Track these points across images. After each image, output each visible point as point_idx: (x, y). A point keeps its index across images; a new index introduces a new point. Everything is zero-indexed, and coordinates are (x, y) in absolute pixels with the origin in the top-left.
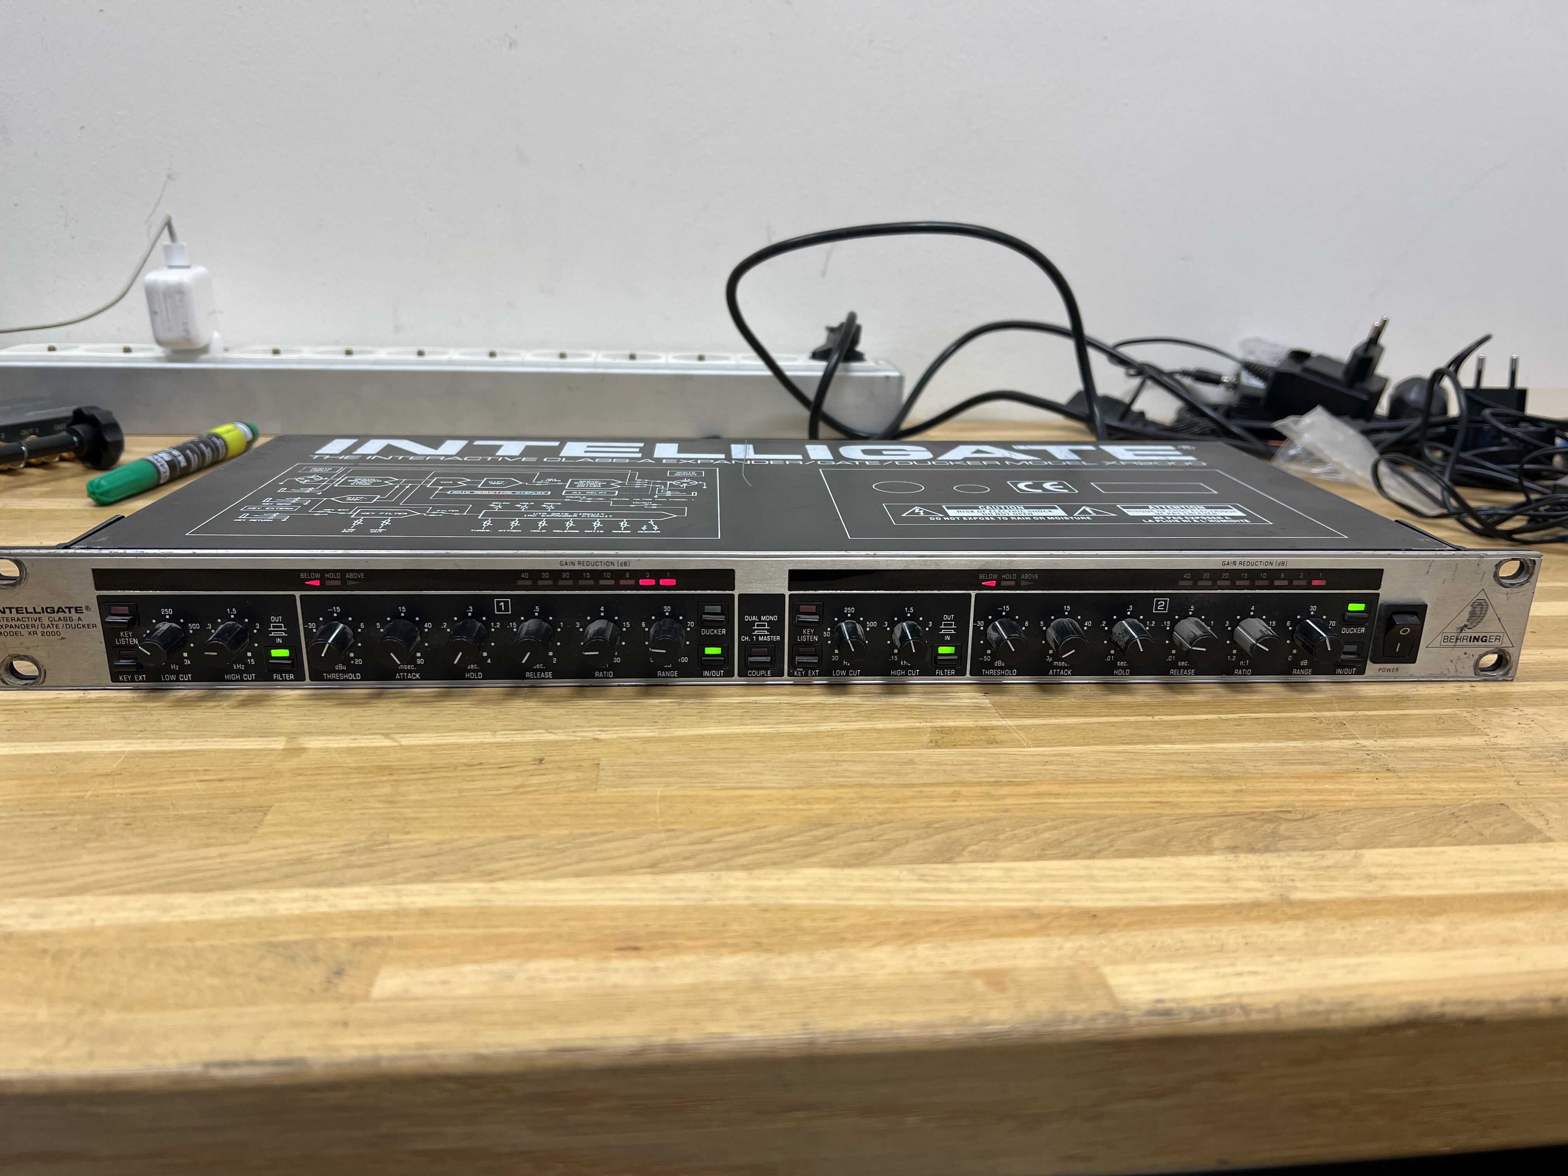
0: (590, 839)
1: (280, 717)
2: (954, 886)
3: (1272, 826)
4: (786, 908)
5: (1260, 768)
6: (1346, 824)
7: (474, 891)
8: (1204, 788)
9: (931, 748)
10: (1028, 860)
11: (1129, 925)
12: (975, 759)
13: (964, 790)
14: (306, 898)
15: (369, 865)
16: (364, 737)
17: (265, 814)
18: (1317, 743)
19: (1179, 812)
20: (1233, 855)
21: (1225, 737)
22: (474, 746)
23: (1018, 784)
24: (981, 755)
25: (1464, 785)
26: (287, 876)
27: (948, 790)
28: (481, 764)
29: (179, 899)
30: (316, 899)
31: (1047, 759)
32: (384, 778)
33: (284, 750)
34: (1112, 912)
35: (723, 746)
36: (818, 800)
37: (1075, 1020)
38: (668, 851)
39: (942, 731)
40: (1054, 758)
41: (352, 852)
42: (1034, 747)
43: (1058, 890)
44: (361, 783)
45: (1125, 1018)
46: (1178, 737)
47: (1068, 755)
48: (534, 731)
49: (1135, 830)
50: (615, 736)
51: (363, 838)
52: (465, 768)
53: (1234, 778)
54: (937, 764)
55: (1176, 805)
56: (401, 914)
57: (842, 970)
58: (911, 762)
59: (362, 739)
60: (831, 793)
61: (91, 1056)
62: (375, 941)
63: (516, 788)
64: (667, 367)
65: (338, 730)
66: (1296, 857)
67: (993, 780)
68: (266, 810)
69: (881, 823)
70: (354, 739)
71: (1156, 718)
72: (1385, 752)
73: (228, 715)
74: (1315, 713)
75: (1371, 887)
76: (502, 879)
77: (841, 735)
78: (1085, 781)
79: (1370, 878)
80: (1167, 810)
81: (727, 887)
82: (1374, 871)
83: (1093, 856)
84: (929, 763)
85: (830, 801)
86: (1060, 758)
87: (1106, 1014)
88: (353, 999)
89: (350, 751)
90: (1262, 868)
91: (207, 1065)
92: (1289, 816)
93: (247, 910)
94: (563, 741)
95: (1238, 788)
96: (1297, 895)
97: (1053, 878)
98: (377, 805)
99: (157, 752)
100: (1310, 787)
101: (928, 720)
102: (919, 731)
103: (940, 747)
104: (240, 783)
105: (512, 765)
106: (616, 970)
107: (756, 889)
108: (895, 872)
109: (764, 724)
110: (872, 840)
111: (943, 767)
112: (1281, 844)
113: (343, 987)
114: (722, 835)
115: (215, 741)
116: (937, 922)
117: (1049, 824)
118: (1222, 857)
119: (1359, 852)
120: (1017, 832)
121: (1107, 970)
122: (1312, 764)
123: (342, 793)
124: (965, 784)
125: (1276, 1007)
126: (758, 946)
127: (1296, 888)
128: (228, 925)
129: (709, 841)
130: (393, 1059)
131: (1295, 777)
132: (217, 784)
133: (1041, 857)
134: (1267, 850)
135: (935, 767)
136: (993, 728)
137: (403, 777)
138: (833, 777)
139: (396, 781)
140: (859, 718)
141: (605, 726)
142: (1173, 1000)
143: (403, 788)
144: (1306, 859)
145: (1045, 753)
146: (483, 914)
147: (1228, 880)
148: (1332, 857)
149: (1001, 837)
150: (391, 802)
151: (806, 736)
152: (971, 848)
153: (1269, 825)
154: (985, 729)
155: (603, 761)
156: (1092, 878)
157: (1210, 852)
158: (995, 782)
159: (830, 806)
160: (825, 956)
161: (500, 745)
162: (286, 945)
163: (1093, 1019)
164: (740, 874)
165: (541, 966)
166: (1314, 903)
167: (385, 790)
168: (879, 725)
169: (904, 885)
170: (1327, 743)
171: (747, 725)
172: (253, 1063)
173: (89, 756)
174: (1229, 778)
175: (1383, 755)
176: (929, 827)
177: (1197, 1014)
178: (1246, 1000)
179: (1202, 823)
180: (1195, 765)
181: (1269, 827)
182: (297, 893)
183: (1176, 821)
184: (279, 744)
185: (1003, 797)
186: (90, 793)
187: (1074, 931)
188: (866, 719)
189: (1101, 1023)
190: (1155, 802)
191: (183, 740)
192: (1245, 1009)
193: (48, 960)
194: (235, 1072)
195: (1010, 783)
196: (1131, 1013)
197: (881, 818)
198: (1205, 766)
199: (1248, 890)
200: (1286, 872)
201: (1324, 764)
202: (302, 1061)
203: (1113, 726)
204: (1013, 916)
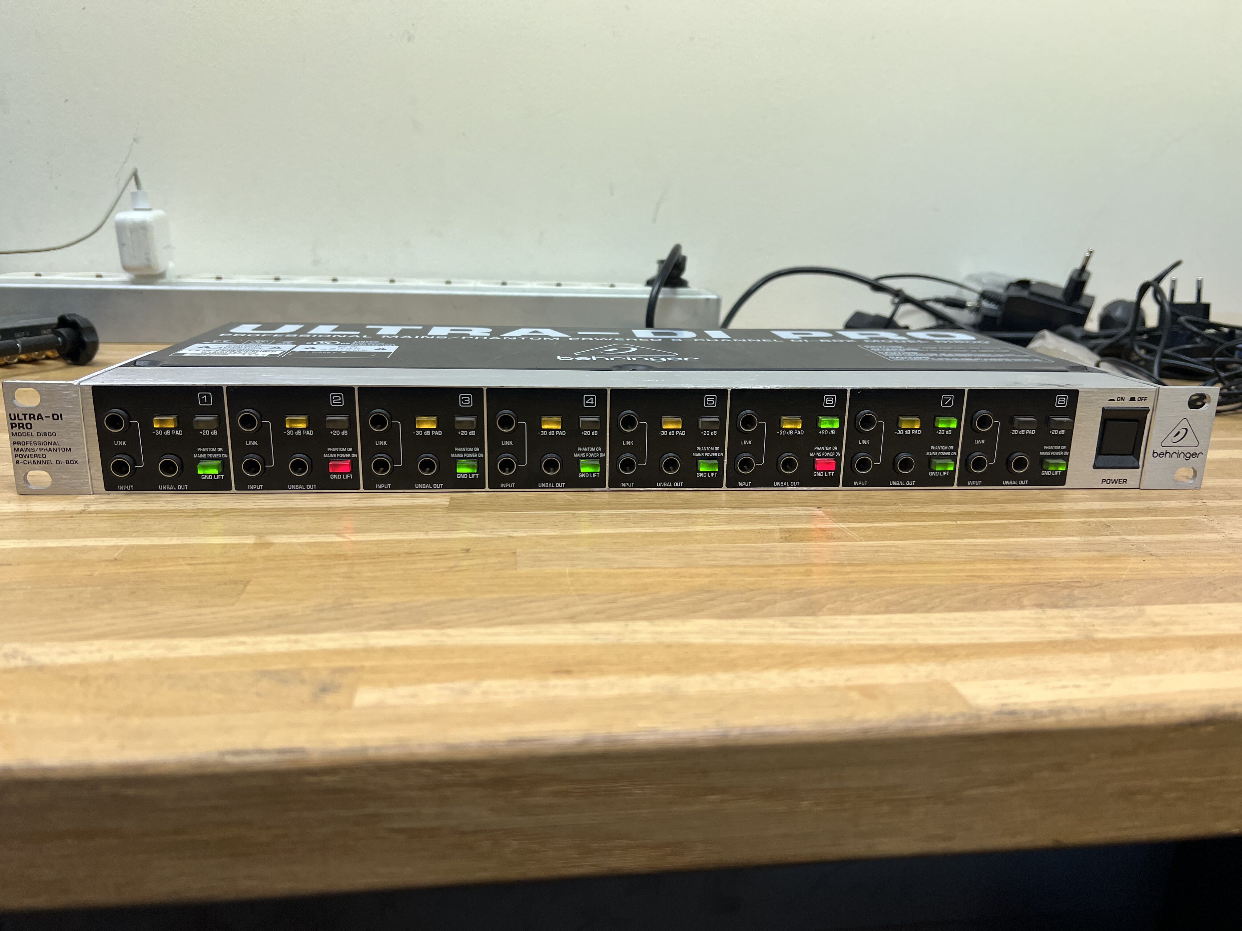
0: (517, 601)
1: (249, 523)
2: (820, 630)
3: (1068, 590)
4: (686, 645)
5: (1049, 554)
6: (1127, 590)
7: (428, 635)
8: (1006, 567)
9: (782, 542)
10: (876, 613)
11: (968, 656)
12: (820, 549)
13: (815, 569)
14: (288, 641)
15: (337, 619)
16: (320, 535)
17: (245, 586)
18: (1091, 538)
19: (990, 582)
20: (1041, 610)
21: (1015, 534)
22: (411, 541)
23: (857, 565)
24: (823, 546)
25: (1214, 564)
26: (269, 627)
27: (802, 569)
28: (419, 552)
29: (183, 642)
30: (296, 641)
31: (879, 549)
32: (341, 562)
33: (255, 544)
34: (952, 647)
35: (614, 541)
36: (698, 575)
37: (939, 718)
38: (582, 608)
39: (788, 531)
40: (883, 548)
41: (322, 610)
42: (865, 541)
43: (905, 633)
44: (322, 565)
45: (979, 717)
46: (979, 535)
47: (893, 546)
48: (459, 532)
49: (959, 594)
50: (525, 535)
51: (330, 601)
52: (406, 555)
53: (1030, 560)
54: (788, 552)
55: (988, 578)
56: (369, 651)
57: (739, 685)
58: (768, 551)
59: (318, 537)
60: (708, 571)
61: (122, 747)
62: (351, 669)
63: (451, 568)
64: (532, 290)
65: (298, 531)
66: (1091, 611)
67: (837, 562)
68: (247, 583)
69: (751, 590)
70: (311, 537)
71: (959, 522)
72: (1146, 543)
73: (205, 521)
74: (1084, 519)
75: (1158, 629)
76: (450, 627)
77: (708, 533)
78: (910, 563)
79: (1155, 624)
80: (980, 581)
81: (635, 632)
82: (1156, 619)
83: (930, 610)
84: (784, 552)
85: (707, 576)
86: (888, 548)
87: (963, 714)
88: (338, 708)
89: (309, 544)
90: (1066, 618)
91: (223, 753)
92: (1079, 585)
93: (241, 649)
94: (483, 538)
95: (1035, 567)
96: (1100, 635)
97: (899, 625)
98: (338, 579)
99: (150, 546)
100: (1091, 565)
101: (776, 524)
102: (771, 531)
103: (789, 541)
104: (222, 566)
105: (444, 553)
106: (555, 687)
107: (660, 633)
108: (771, 622)
109: (644, 527)
110: (747, 601)
111: (795, 554)
112: (1078, 603)
113: (330, 699)
114: (624, 598)
115: (196, 539)
116: (812, 654)
117: (889, 590)
118: (1033, 611)
119: (1142, 607)
120: (864, 595)
121: (958, 686)
122: (1089, 551)
123: (307, 572)
124: (815, 565)
125: (1102, 710)
126: (667, 670)
127: (1097, 631)
128: (227, 659)
129: (614, 601)
130: (377, 748)
131: (1078, 560)
132: (202, 567)
133: (887, 611)
134: (1067, 606)
135: (787, 554)
136: (830, 529)
137: (356, 561)
138: (706, 560)
139: (350, 564)
140: (720, 523)
141: (516, 528)
142: (1015, 704)
143: (357, 568)
144: (1100, 612)
145: (875, 545)
146: (437, 650)
147: (1041, 626)
148: (1121, 611)
149: (852, 599)
150: (349, 577)
151: (680, 534)
152: (828, 606)
153: (1064, 590)
154: (824, 530)
155: (518, 551)
156: (931, 625)
157: (1022, 607)
158: (839, 564)
159: (707, 580)
160: (724, 677)
161: (432, 540)
162: (277, 672)
163: (954, 717)
164: (645, 623)
165: (493, 685)
166: (1114, 640)
167: (344, 569)
168: (737, 527)
169: (780, 630)
170: (1097, 538)
171: (631, 527)
172: (261, 752)
173: (95, 549)
174: (1026, 560)
175: (1145, 546)
176: (791, 593)
177: (1037, 714)
178: (1075, 704)
179: (1011, 589)
180: (997, 553)
181: (1066, 592)
182: (280, 638)
183: (990, 588)
184: (250, 540)
185: (848, 573)
186: (98, 572)
187: (924, 660)
188: (726, 524)
189: (960, 721)
190: (971, 576)
191: (171, 538)
192: (1075, 710)
193: (77, 684)
194: (246, 759)
195: (850, 565)
196: (983, 713)
197: (751, 587)
198: (1005, 553)
199: (1059, 632)
200: (1086, 620)
201: (1099, 551)
202: (302, 750)
203: (926, 528)
204: (873, 650)
